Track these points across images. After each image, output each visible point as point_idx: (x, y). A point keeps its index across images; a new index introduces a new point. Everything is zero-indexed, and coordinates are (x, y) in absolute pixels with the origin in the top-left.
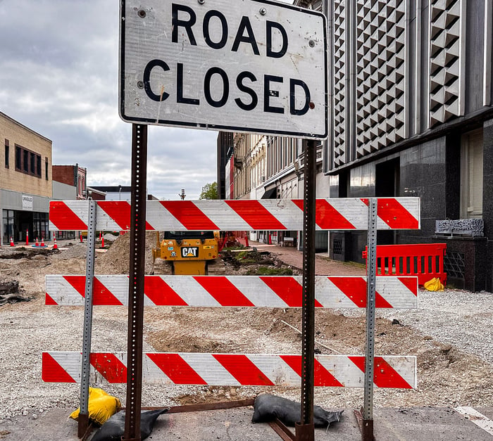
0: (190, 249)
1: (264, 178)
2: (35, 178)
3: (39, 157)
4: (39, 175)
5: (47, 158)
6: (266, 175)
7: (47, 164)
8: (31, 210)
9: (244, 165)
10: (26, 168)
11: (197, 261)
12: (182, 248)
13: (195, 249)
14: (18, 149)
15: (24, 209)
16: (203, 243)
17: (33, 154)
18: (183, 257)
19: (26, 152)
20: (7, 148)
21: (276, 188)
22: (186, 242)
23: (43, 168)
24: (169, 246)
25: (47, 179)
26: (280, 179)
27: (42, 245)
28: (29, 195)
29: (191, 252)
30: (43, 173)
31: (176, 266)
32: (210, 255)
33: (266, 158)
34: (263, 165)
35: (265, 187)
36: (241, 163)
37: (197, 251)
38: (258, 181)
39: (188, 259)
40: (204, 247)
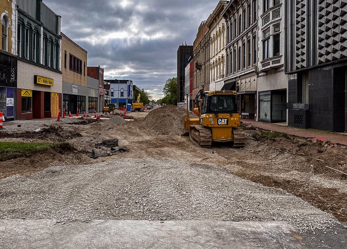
0: (223, 120)
1: (223, 75)
2: (79, 75)
3: (81, 62)
4: (81, 73)
5: (85, 62)
6: (225, 73)
7: (85, 66)
8: (76, 94)
9: (203, 67)
10: (74, 69)
11: (227, 127)
12: (218, 119)
13: (226, 120)
14: (71, 56)
15: (73, 94)
16: (231, 116)
17: (78, 60)
18: (218, 124)
19: (75, 58)
20: (66, 56)
21: (235, 82)
22: (220, 115)
23: (83, 68)
24: (210, 117)
25: (84, 75)
26: (240, 76)
27: (88, 116)
28: (75, 85)
29: (223, 122)
30: (83, 71)
31: (213, 130)
32: (235, 123)
33: (225, 63)
34: (223, 68)
35: (224, 81)
36: (201, 66)
37: (227, 121)
38: (217, 78)
39: (221, 126)
40: (232, 119)
